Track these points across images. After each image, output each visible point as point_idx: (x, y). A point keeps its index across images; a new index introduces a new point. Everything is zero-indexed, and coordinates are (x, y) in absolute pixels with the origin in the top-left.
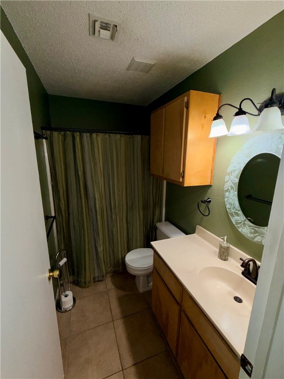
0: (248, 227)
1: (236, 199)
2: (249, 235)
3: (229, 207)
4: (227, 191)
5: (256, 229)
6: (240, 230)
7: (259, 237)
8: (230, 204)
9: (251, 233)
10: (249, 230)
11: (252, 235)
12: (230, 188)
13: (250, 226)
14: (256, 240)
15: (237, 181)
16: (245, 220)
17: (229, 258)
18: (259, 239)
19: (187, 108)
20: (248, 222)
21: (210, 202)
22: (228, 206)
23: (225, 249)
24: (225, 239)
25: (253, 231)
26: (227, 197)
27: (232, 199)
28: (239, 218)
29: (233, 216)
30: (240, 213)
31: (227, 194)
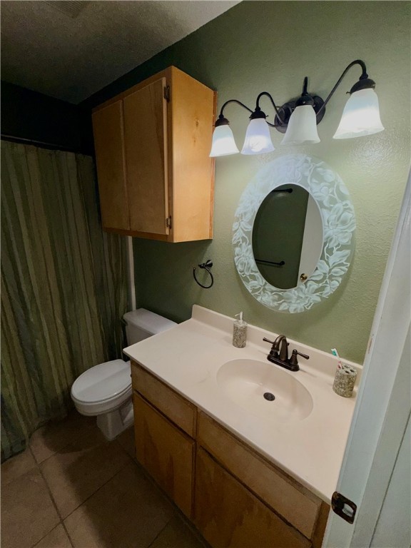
0: (270, 293)
1: (251, 255)
2: (271, 304)
3: (242, 269)
4: (236, 245)
5: (280, 293)
6: (259, 299)
7: (285, 304)
8: (242, 264)
9: (274, 300)
10: (271, 297)
11: (276, 304)
12: (241, 240)
13: (272, 292)
14: (281, 309)
15: (250, 228)
16: (266, 284)
17: (247, 343)
18: (285, 306)
19: (169, 100)
20: (269, 286)
21: (211, 265)
22: (240, 268)
23: (242, 331)
24: (241, 317)
25: (276, 297)
26: (238, 255)
27: (245, 257)
28: (256, 283)
29: (248, 281)
30: (258, 275)
31: (237, 250)
